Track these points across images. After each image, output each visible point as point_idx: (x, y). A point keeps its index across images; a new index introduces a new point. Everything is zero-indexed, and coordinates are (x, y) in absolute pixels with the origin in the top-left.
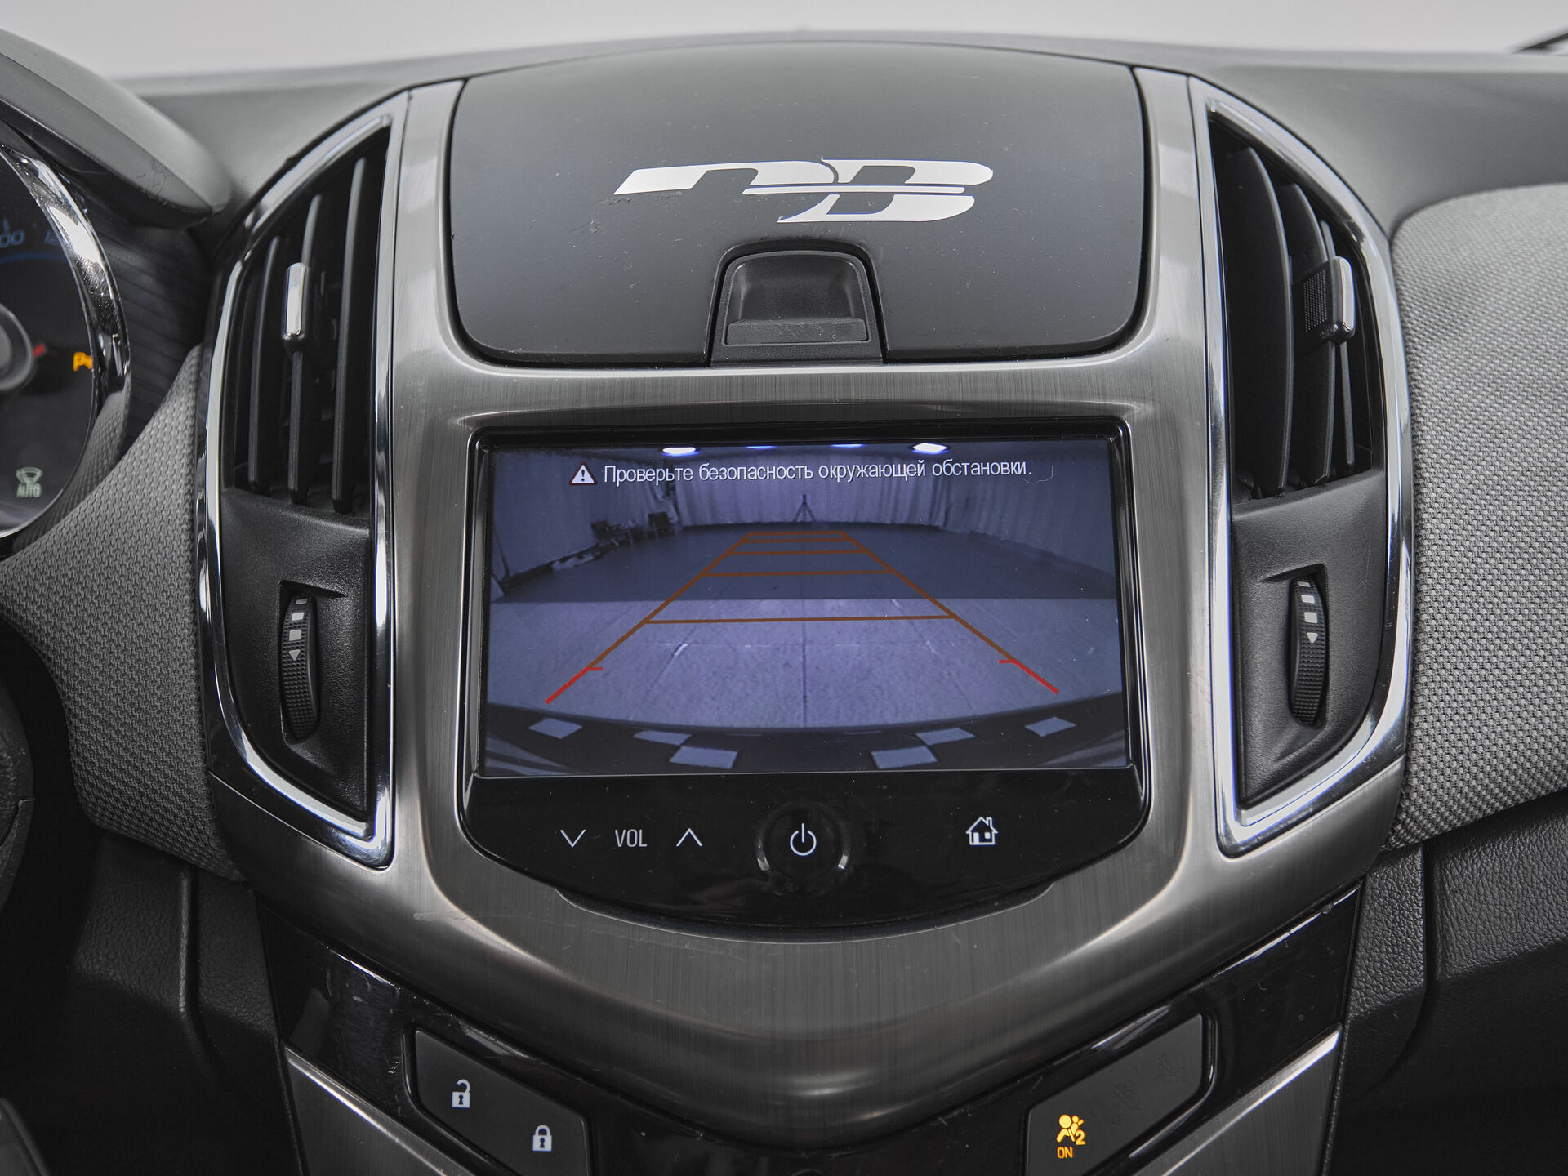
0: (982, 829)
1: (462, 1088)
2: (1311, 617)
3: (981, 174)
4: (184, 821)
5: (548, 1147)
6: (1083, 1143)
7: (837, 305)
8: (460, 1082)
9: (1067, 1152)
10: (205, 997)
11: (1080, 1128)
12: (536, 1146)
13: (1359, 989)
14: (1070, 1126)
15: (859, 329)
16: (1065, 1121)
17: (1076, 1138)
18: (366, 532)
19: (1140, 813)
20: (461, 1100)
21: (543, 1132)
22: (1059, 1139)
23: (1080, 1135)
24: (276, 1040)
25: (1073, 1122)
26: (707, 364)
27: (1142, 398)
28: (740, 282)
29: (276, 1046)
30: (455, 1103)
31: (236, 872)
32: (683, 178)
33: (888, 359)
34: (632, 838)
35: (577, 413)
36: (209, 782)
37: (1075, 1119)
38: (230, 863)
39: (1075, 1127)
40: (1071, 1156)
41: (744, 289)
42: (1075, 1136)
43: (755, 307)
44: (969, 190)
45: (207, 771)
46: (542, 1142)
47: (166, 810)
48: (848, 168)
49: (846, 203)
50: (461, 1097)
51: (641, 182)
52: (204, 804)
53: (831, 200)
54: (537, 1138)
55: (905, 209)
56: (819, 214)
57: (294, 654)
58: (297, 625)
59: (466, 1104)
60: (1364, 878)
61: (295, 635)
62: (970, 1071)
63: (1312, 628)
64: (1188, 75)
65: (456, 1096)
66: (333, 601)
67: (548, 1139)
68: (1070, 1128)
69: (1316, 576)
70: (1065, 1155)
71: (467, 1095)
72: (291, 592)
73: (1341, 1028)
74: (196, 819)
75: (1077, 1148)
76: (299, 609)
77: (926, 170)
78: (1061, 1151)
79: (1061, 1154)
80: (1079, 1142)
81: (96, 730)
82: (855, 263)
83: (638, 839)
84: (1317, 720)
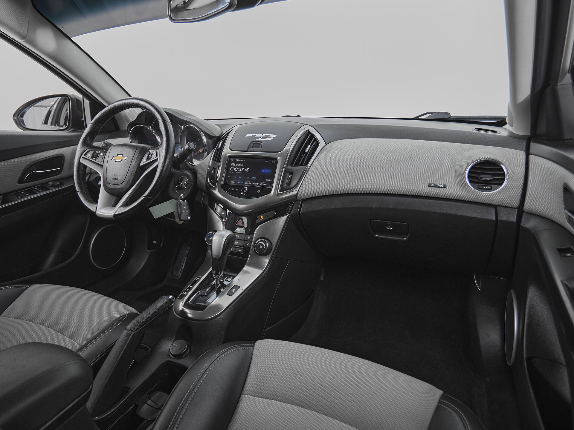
0: (259, 191)
3: (276, 136)
7: (258, 147)
9: (261, 219)
10: (203, 201)
14: (262, 217)
15: (259, 149)
16: (261, 217)
24: (207, 205)
26: (247, 152)
27: (280, 157)
32: (250, 135)
33: (261, 152)
35: (238, 155)
38: (207, 191)
41: (252, 145)
43: (252, 147)
44: (273, 137)
45: (206, 182)
47: (202, 185)
48: (264, 135)
49: (263, 138)
51: (247, 135)
52: (206, 185)
54: (223, 213)
55: (268, 139)
56: (260, 139)
57: (213, 173)
59: (219, 210)
61: (213, 171)
63: (290, 177)
64: (310, 126)
66: (216, 169)
69: (292, 173)
72: (214, 168)
73: (289, 214)
74: (204, 186)
77: (271, 135)
82: (261, 143)
83: (233, 189)
84: (289, 186)
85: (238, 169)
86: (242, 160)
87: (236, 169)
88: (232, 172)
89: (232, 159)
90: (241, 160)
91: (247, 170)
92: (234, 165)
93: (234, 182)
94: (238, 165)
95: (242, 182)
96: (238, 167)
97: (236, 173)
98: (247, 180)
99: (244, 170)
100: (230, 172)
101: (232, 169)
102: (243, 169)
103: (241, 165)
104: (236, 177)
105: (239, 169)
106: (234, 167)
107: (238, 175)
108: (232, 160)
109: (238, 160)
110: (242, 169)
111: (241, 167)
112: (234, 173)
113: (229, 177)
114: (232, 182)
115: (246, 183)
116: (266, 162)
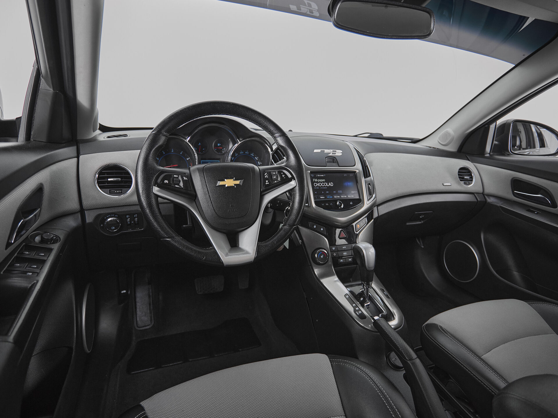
0: (351, 203)
7: (335, 162)
9: (358, 227)
15: (337, 164)
20: (315, 227)
26: (326, 166)
27: (358, 170)
32: (319, 151)
33: (339, 167)
34: (327, 204)
41: (327, 160)
43: (328, 162)
44: (341, 153)
46: (322, 229)
48: (330, 150)
49: (333, 154)
51: (315, 151)
56: (331, 154)
82: (335, 159)
84: (371, 195)
85: (322, 184)
86: (322, 176)
87: (320, 185)
88: (317, 188)
89: (312, 175)
90: (321, 176)
91: (331, 184)
92: (316, 180)
93: (323, 197)
94: (321, 180)
95: (330, 196)
96: (321, 182)
97: (322, 188)
98: (335, 194)
99: (328, 185)
100: (315, 188)
101: (315, 185)
102: (327, 184)
103: (323, 180)
104: (323, 192)
105: (323, 184)
106: (317, 182)
107: (325, 190)
109: (318, 175)
110: (325, 184)
111: (323, 182)
112: (320, 188)
113: (316, 192)
114: (322, 198)
115: (335, 197)
116: (345, 175)
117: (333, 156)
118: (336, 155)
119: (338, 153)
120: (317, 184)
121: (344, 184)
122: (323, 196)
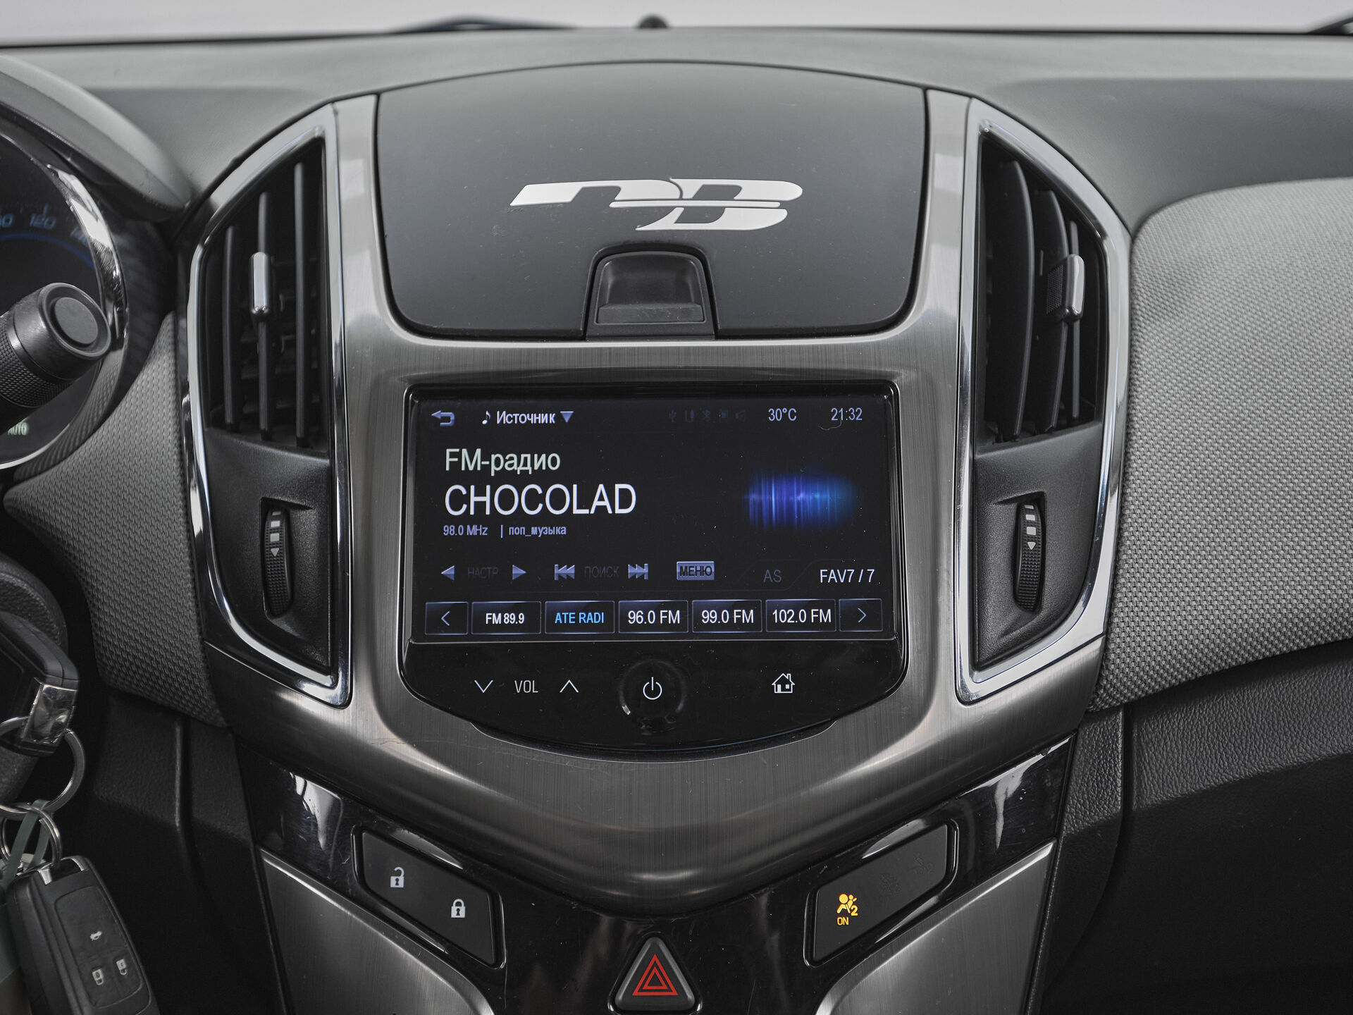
0: (784, 682)
1: (398, 873)
2: (1031, 531)
3: (793, 191)
4: (184, 678)
5: (462, 915)
6: (857, 914)
7: (681, 294)
8: (396, 869)
9: (844, 921)
10: (198, 814)
11: (854, 903)
12: (454, 915)
13: (1071, 813)
14: (847, 902)
15: (696, 312)
16: (843, 898)
17: (852, 911)
18: (327, 462)
19: (899, 672)
20: (397, 882)
21: (459, 904)
22: (839, 911)
23: (854, 909)
24: (252, 845)
25: (849, 900)
26: (583, 338)
27: (909, 367)
28: (608, 276)
29: (252, 850)
30: (393, 884)
31: (221, 719)
32: (562, 193)
33: (719, 336)
34: (527, 686)
35: (486, 374)
36: (204, 649)
37: (851, 897)
38: (218, 711)
39: (850, 903)
40: (847, 924)
41: (610, 281)
42: (850, 909)
43: (619, 295)
44: (783, 205)
45: (202, 641)
46: (458, 911)
47: (171, 670)
48: (691, 186)
49: (689, 215)
50: (397, 880)
51: (531, 195)
52: (200, 665)
53: (677, 213)
54: (454, 909)
55: (734, 219)
56: (667, 224)
57: (275, 551)
58: (275, 530)
59: (401, 885)
60: (1076, 731)
61: (275, 537)
62: (773, 860)
63: (1031, 538)
64: (971, 96)
65: (393, 879)
66: (303, 513)
67: (463, 909)
68: (847, 903)
69: (1038, 501)
70: (843, 923)
71: (401, 879)
72: (269, 506)
73: (1055, 841)
74: (194, 676)
75: (851, 918)
76: (276, 518)
77: (751, 188)
78: (840, 920)
79: (840, 922)
80: (854, 914)
81: (115, 610)
82: (694, 262)
83: (531, 687)
84: (1036, 607)
85: (519, 499)
86: (543, 418)
87: (506, 500)
88: (473, 530)
89: (438, 414)
90: (533, 418)
91: (615, 500)
92: (472, 461)
93: (510, 618)
94: (516, 463)
95: (587, 608)
96: (520, 480)
97: (514, 531)
98: (638, 589)
99: (585, 501)
100: (449, 530)
101: (458, 500)
102: (572, 495)
103: (541, 461)
104: (517, 571)
105: (533, 499)
106: (480, 479)
107: (541, 553)
108: (445, 416)
109: (503, 417)
110: (558, 499)
111: (543, 477)
112: (494, 531)
113: (449, 571)
114: (497, 620)
115: (635, 617)
116: (775, 415)
117: (677, 239)
118: (726, 223)
119: (758, 204)
120: (473, 499)
121: (753, 497)
122: (515, 609)
